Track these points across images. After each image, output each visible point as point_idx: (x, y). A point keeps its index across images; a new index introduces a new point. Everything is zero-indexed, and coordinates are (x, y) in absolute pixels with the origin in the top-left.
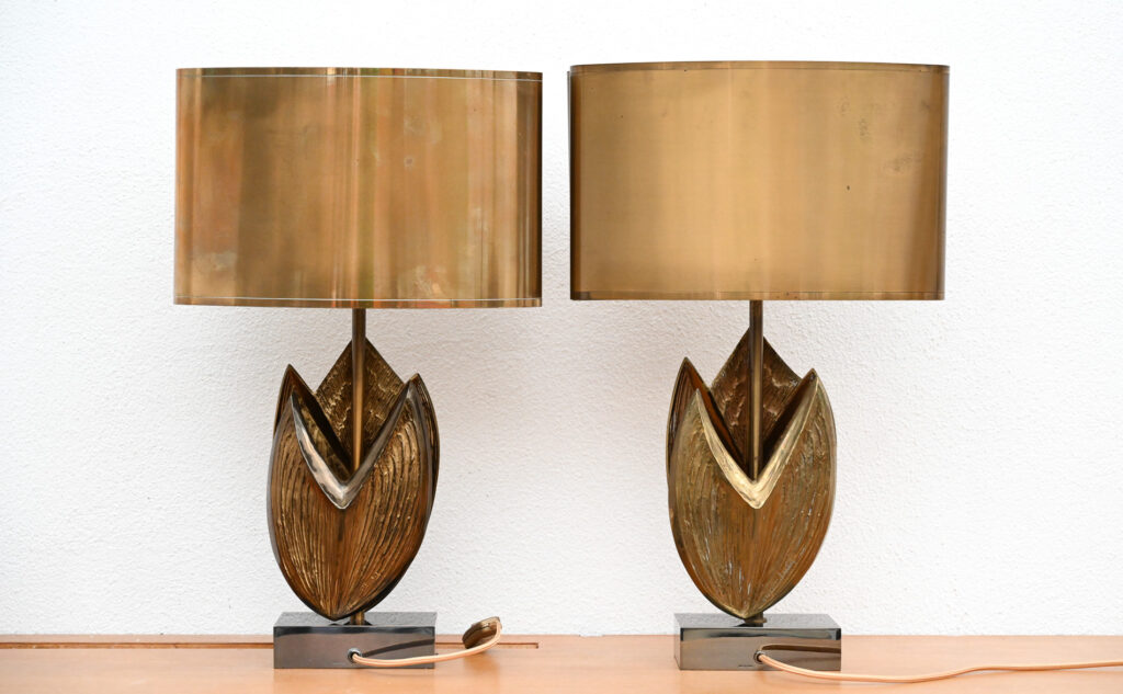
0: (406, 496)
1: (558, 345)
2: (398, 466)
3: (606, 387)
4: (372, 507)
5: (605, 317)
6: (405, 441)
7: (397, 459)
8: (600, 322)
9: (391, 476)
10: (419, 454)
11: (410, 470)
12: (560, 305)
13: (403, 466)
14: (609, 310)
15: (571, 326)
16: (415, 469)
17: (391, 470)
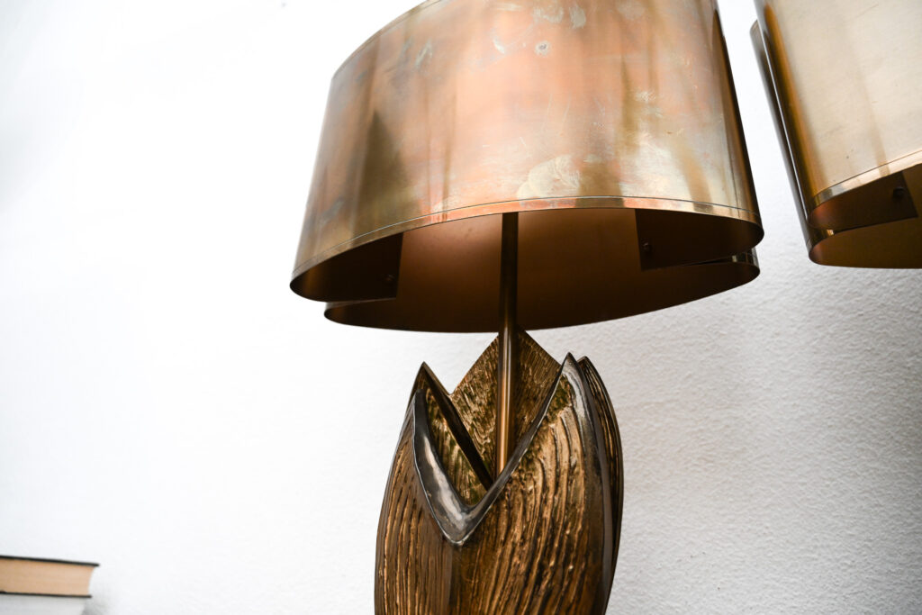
0: (565, 527)
1: (784, 399)
2: (551, 477)
3: (860, 445)
4: (509, 546)
5: (841, 363)
6: (562, 437)
7: (550, 466)
8: (835, 369)
9: (540, 491)
10: (584, 455)
11: (570, 482)
12: (778, 356)
13: (558, 476)
14: (845, 355)
15: (799, 377)
16: (580, 481)
17: (540, 484)
